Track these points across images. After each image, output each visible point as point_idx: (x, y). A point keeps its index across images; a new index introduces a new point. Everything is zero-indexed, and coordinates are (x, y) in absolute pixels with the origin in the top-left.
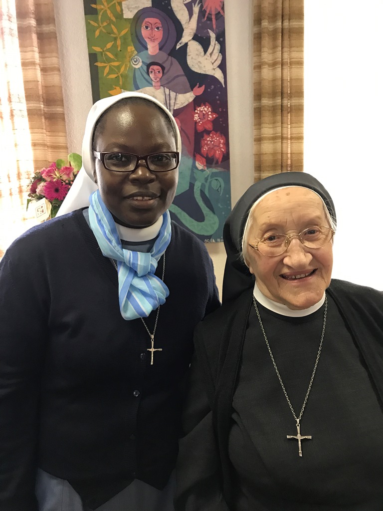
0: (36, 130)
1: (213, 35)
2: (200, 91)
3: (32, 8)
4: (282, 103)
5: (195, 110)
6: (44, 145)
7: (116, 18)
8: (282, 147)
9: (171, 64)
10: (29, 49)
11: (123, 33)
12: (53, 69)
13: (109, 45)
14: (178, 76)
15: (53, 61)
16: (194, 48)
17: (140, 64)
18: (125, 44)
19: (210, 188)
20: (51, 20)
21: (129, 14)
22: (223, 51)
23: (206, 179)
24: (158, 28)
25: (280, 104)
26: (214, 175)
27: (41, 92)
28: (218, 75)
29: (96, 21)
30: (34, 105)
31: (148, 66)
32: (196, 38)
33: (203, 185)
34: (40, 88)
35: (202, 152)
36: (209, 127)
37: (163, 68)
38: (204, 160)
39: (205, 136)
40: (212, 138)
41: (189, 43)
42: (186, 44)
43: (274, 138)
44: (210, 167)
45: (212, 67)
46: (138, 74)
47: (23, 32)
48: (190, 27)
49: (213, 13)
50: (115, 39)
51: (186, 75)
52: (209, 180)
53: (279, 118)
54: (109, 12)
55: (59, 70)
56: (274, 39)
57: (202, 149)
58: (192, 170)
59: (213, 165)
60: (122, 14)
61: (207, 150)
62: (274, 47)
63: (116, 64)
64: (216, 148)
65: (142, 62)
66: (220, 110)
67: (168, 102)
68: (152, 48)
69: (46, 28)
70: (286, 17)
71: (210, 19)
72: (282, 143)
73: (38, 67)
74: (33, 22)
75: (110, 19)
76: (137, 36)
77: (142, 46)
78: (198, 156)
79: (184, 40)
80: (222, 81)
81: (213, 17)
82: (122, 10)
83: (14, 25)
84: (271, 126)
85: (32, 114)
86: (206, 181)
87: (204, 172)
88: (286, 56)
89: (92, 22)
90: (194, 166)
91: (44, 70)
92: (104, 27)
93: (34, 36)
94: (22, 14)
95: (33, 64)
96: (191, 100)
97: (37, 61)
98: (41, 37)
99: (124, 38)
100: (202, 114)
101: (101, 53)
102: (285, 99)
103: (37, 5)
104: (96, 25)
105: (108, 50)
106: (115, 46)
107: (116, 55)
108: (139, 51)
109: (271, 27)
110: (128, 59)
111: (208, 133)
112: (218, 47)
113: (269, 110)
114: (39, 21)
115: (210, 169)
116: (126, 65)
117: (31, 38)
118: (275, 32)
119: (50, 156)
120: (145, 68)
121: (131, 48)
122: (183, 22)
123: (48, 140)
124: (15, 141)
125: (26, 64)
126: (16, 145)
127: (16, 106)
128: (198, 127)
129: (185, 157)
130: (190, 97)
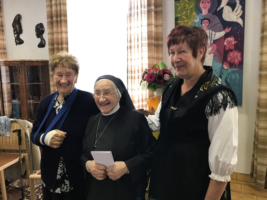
0: (150, 52)
1: (238, 2)
2: (228, 30)
3: (153, 2)
5: (225, 39)
6: (153, 58)
9: (214, 18)
10: (150, 18)
11: (191, 7)
12: (159, 26)
13: (184, 13)
14: (217, 24)
15: (160, 22)
16: (227, 9)
17: (198, 20)
18: (191, 12)
19: (231, 78)
20: (161, 5)
22: (243, 9)
24: (208, 2)
26: (233, 72)
27: (153, 36)
28: (240, 21)
29: (179, 3)
30: (150, 41)
31: (202, 20)
32: (228, 4)
33: (227, 77)
34: (153, 34)
35: (227, 60)
36: (233, 48)
37: (209, 21)
38: (228, 64)
39: (230, 52)
40: (233, 53)
41: (224, 7)
42: (223, 8)
44: (231, 68)
45: (236, 17)
46: (197, 25)
47: (149, 12)
50: (187, 10)
51: (221, 23)
52: (230, 74)
55: (162, 26)
57: (228, 59)
58: (221, 69)
59: (233, 67)
61: (230, 60)
63: (187, 21)
64: (235, 58)
65: (199, 19)
66: (239, 39)
67: (211, 37)
68: (205, 12)
69: (159, 9)
73: (153, 26)
74: (153, 7)
75: (185, 2)
76: (197, 7)
77: (199, 11)
78: (225, 63)
79: (221, 6)
80: (242, 24)
83: (146, 10)
85: (149, 45)
86: (228, 75)
87: (228, 70)
89: (178, 4)
90: (222, 67)
91: (156, 26)
92: (182, 6)
93: (153, 13)
94: (149, 5)
95: (152, 24)
96: (223, 35)
97: (153, 23)
98: (156, 13)
99: (192, 9)
100: (228, 42)
101: (180, 17)
104: (179, 5)
105: (184, 15)
106: (187, 13)
107: (187, 17)
108: (198, 14)
110: (192, 18)
111: (231, 51)
112: (241, 7)
114: (156, 6)
115: (231, 69)
116: (191, 22)
119: (155, 63)
121: (194, 13)
123: (155, 55)
124: (142, 56)
125: (149, 25)
126: (142, 58)
127: (144, 42)
128: (226, 48)
129: (218, 63)
130: (222, 33)
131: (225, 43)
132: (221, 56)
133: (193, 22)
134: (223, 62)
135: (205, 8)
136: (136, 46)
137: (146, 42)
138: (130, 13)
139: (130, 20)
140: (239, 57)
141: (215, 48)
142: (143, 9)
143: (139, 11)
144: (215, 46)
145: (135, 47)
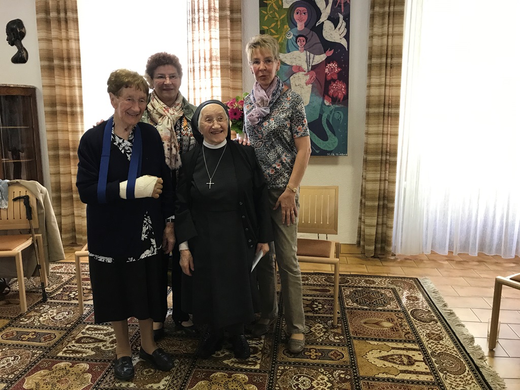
0: (225, 78)
1: (341, 17)
2: (330, 53)
3: (228, 4)
4: (386, 62)
5: (326, 65)
6: (229, 87)
7: (278, 8)
8: (385, 91)
9: (312, 36)
10: (225, 29)
11: (282, 17)
12: (237, 40)
13: (273, 25)
14: (315, 44)
15: (238, 35)
16: (328, 25)
17: (292, 36)
18: (283, 24)
19: (333, 118)
20: (239, 11)
21: (286, 6)
22: (348, 27)
23: (331, 112)
24: (304, 13)
25: (385, 62)
26: (336, 109)
27: (229, 55)
28: (344, 42)
29: (266, 11)
30: (225, 62)
31: (297, 38)
32: (329, 19)
33: (328, 116)
34: (229, 52)
35: (329, 93)
36: (335, 77)
37: (306, 39)
38: (330, 99)
39: (332, 83)
40: (337, 84)
41: (325, 22)
42: (323, 23)
43: (380, 86)
45: (340, 37)
46: (290, 43)
47: (222, 19)
48: (326, 12)
49: (342, 2)
50: (277, 21)
51: (321, 43)
52: (333, 112)
53: (384, 71)
54: (274, 4)
55: (241, 41)
56: (383, 19)
57: (330, 91)
58: (322, 105)
59: (337, 103)
60: (283, 6)
61: (333, 92)
62: (383, 24)
63: (276, 36)
64: (339, 91)
65: (293, 35)
66: (343, 65)
67: (308, 60)
68: (300, 26)
69: (235, 16)
70: (392, 4)
71: (340, 6)
72: (385, 89)
73: (229, 40)
74: (228, 13)
75: (274, 9)
76: (291, 19)
77: (293, 25)
78: (326, 96)
79: (321, 20)
80: (346, 47)
81: (342, 5)
82: (282, 3)
83: (217, 15)
84: (378, 77)
85: (223, 68)
86: (331, 114)
87: (330, 107)
88: (391, 30)
89: (263, 12)
90: (323, 103)
91: (232, 41)
92: (270, 14)
93: (228, 21)
94: (222, 8)
95: (227, 38)
96: (324, 59)
97: (229, 36)
98: (232, 20)
99: (283, 20)
100: (330, 68)
101: (267, 30)
102: (388, 59)
103: (231, 2)
104: (266, 13)
105: (272, 28)
106: (277, 25)
107: (277, 31)
108: (291, 28)
109: (381, 11)
110: (284, 33)
111: (334, 81)
112: (344, 24)
113: (377, 67)
114: (232, 11)
115: (334, 105)
116: (282, 38)
117: (227, 23)
118: (384, 14)
119: (232, 95)
120: (295, 38)
121: (286, 26)
122: (321, 9)
123: (231, 84)
124: (212, 84)
125: (222, 38)
126: (212, 87)
127: (214, 63)
128: (327, 77)
129: (317, 97)
130: (323, 57)
131: (327, 71)
132: (321, 88)
133: (285, 38)
134: (324, 97)
135: (301, 21)
136: (202, 68)
137: (219, 63)
138: (192, 17)
139: (193, 29)
140: (343, 90)
141: (314, 77)
142: (212, 14)
143: (207, 16)
144: (314, 73)
145: (201, 70)
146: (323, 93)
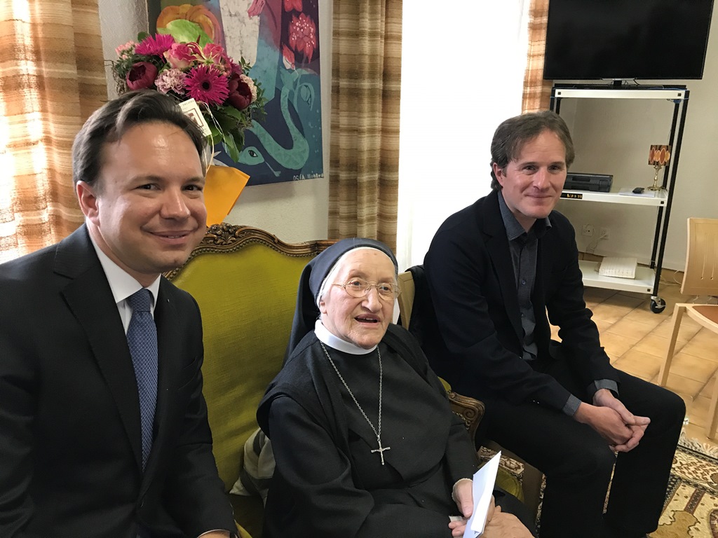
19: (299, 97)
23: (295, 84)
33: (291, 94)
35: (290, 42)
36: (299, 5)
38: (293, 55)
39: (294, 19)
44: (299, 67)
57: (290, 37)
58: (279, 69)
59: (303, 64)
61: (297, 41)
64: (306, 39)
78: (285, 48)
86: (295, 88)
87: (293, 74)
90: (281, 64)
111: (298, 14)
128: (285, 5)
129: (270, 48)
132: (276, 27)
134: (281, 48)
140: (312, 37)
146: (279, 40)
